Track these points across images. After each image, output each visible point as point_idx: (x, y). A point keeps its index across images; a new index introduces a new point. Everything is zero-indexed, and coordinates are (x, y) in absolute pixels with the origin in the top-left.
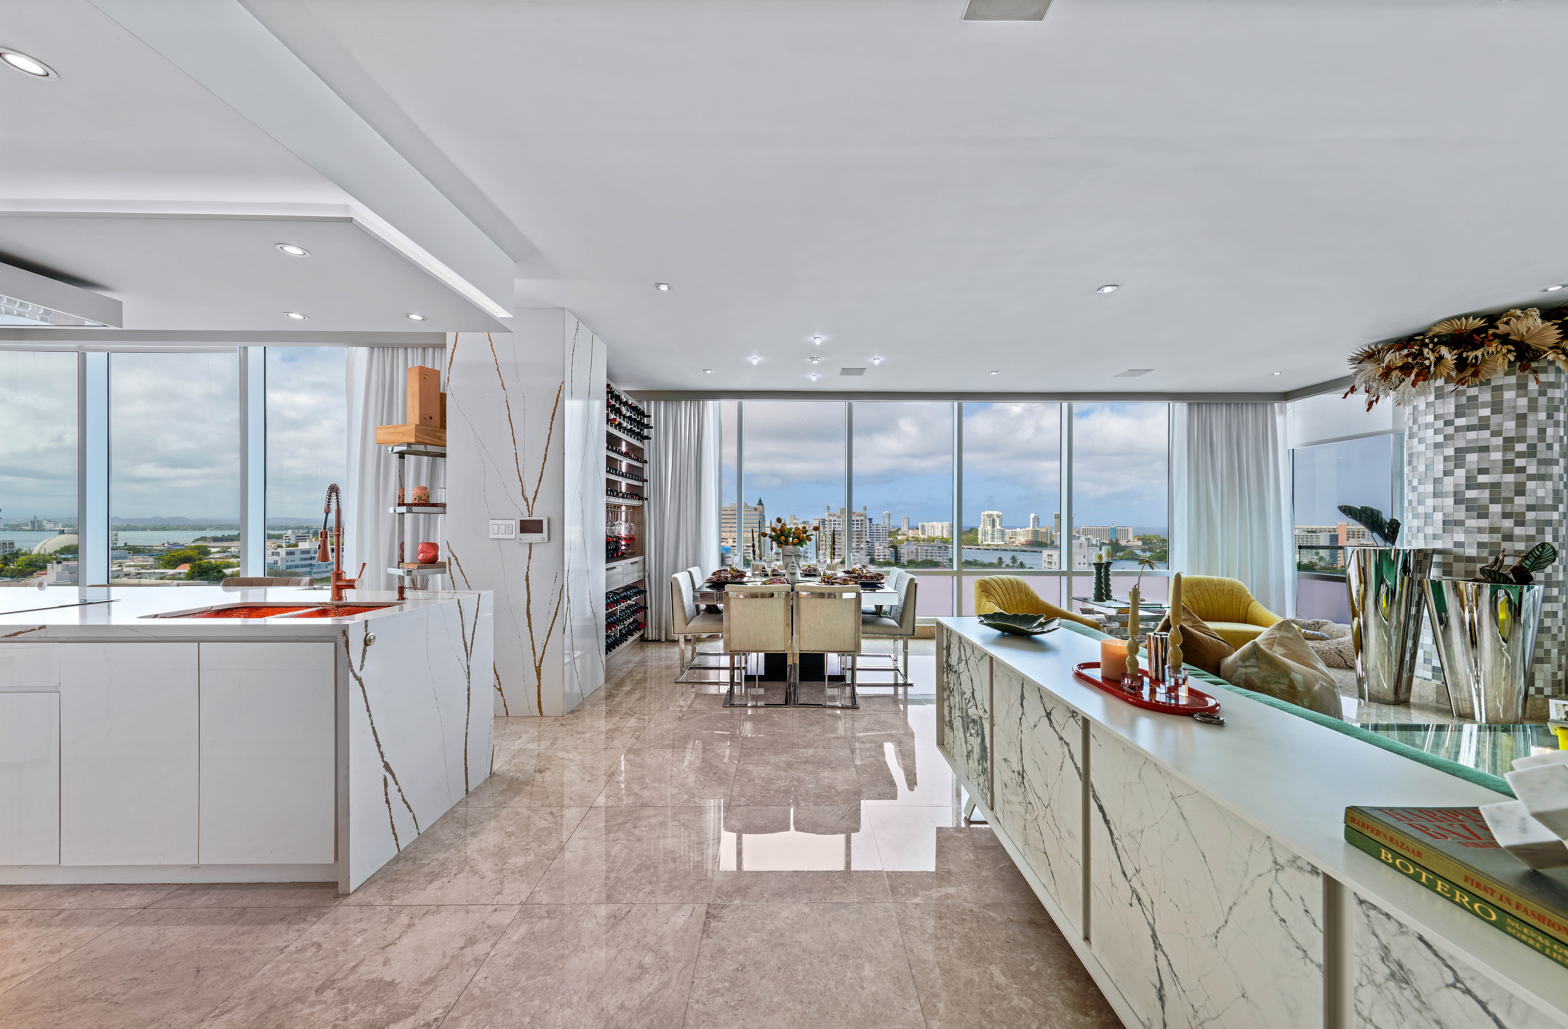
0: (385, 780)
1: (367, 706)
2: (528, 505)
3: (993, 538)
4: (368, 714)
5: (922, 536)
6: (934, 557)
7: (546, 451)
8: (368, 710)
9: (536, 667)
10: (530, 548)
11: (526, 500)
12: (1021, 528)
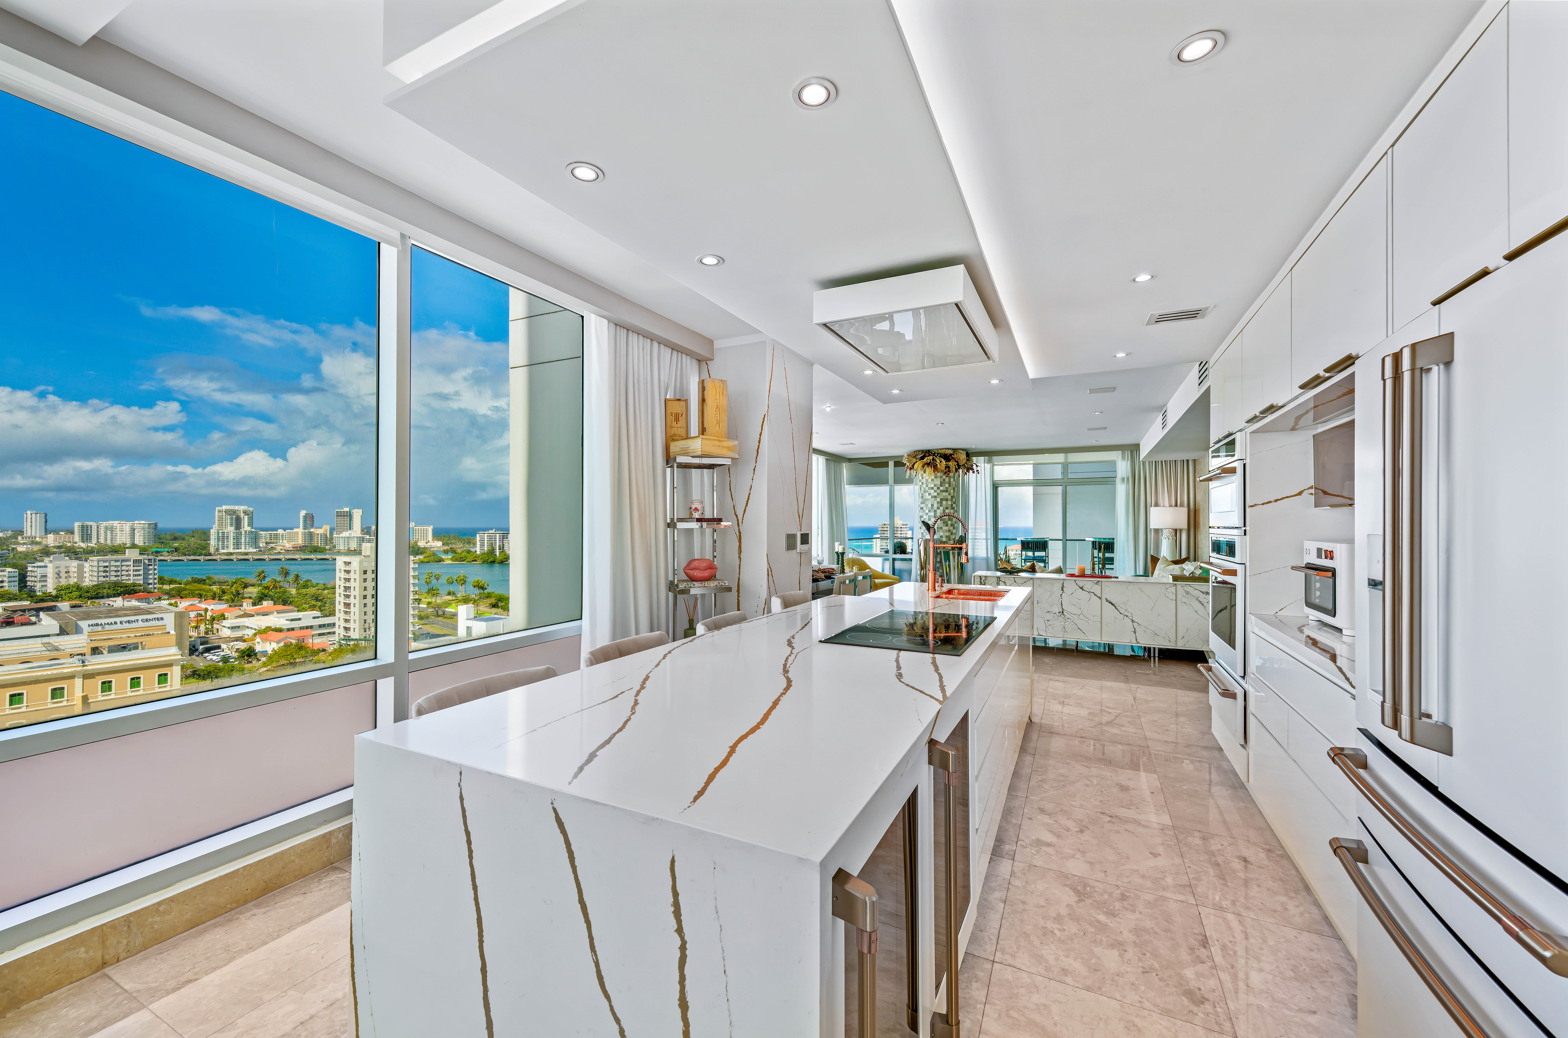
3: (237, 545)
5: (83, 545)
6: (124, 578)
12: (285, 530)
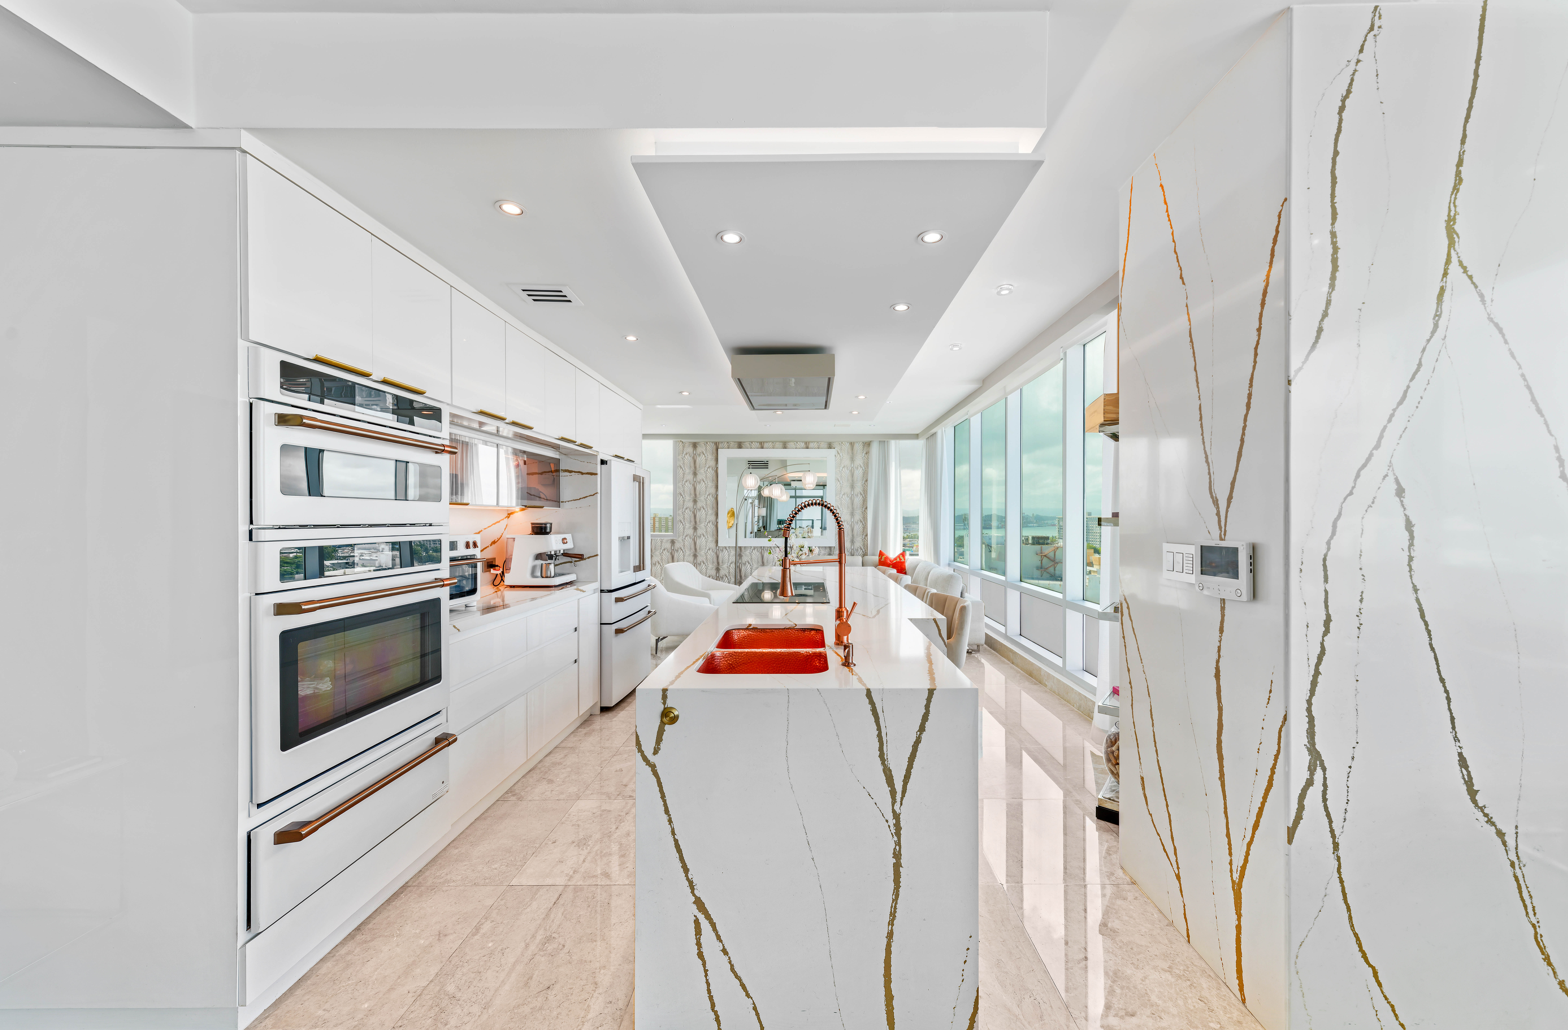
0: (697, 922)
1: (665, 805)
2: (1218, 514)
4: (666, 817)
7: (1251, 385)
8: (667, 811)
9: (1233, 882)
10: (1223, 609)
11: (1216, 502)
